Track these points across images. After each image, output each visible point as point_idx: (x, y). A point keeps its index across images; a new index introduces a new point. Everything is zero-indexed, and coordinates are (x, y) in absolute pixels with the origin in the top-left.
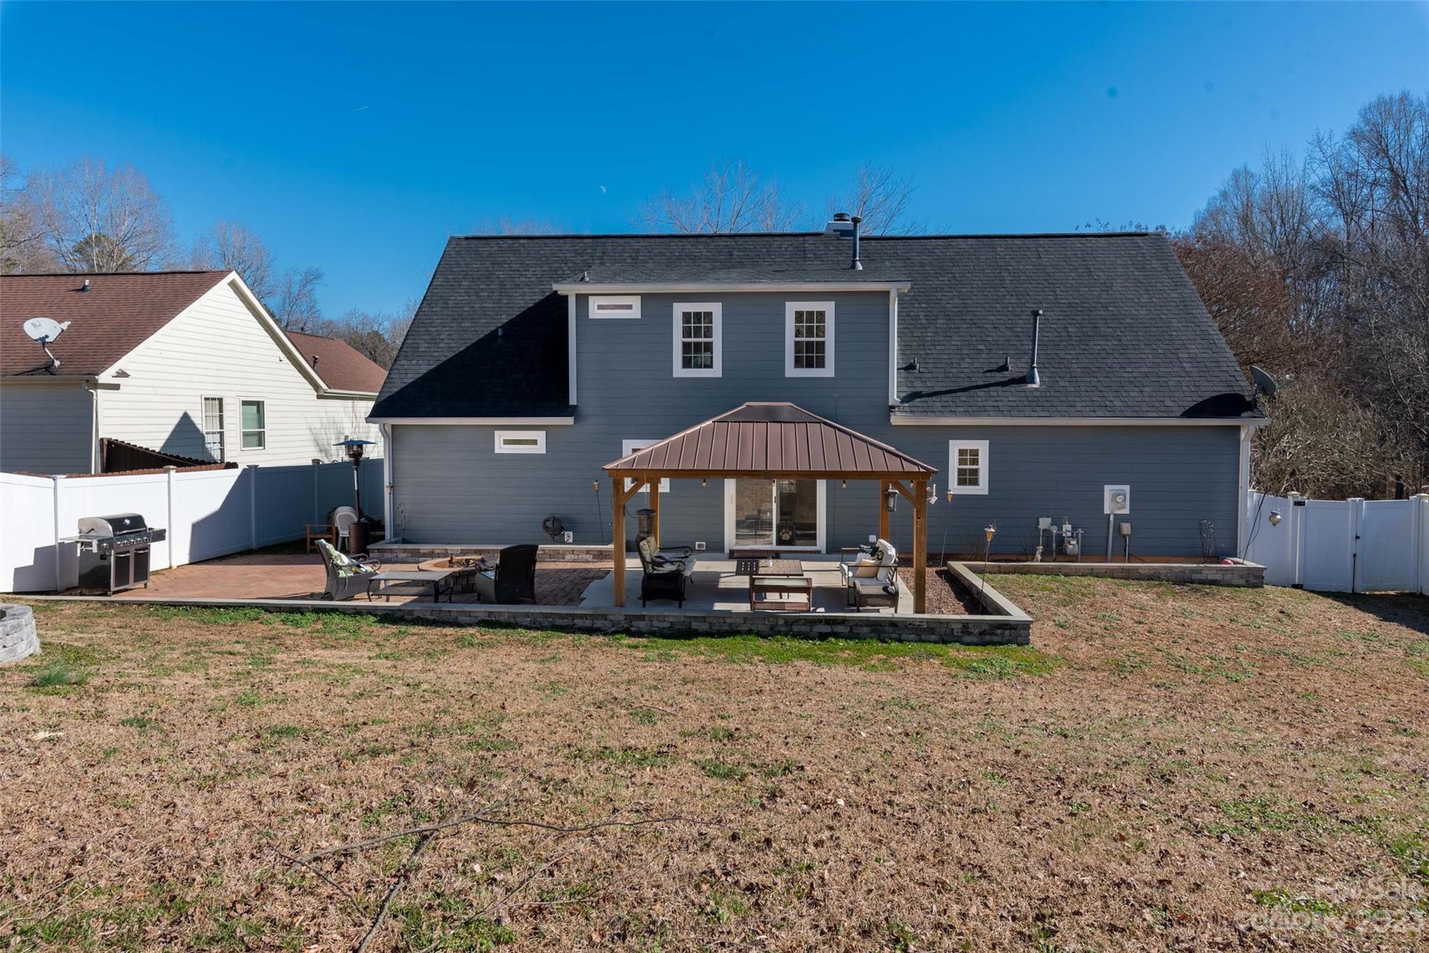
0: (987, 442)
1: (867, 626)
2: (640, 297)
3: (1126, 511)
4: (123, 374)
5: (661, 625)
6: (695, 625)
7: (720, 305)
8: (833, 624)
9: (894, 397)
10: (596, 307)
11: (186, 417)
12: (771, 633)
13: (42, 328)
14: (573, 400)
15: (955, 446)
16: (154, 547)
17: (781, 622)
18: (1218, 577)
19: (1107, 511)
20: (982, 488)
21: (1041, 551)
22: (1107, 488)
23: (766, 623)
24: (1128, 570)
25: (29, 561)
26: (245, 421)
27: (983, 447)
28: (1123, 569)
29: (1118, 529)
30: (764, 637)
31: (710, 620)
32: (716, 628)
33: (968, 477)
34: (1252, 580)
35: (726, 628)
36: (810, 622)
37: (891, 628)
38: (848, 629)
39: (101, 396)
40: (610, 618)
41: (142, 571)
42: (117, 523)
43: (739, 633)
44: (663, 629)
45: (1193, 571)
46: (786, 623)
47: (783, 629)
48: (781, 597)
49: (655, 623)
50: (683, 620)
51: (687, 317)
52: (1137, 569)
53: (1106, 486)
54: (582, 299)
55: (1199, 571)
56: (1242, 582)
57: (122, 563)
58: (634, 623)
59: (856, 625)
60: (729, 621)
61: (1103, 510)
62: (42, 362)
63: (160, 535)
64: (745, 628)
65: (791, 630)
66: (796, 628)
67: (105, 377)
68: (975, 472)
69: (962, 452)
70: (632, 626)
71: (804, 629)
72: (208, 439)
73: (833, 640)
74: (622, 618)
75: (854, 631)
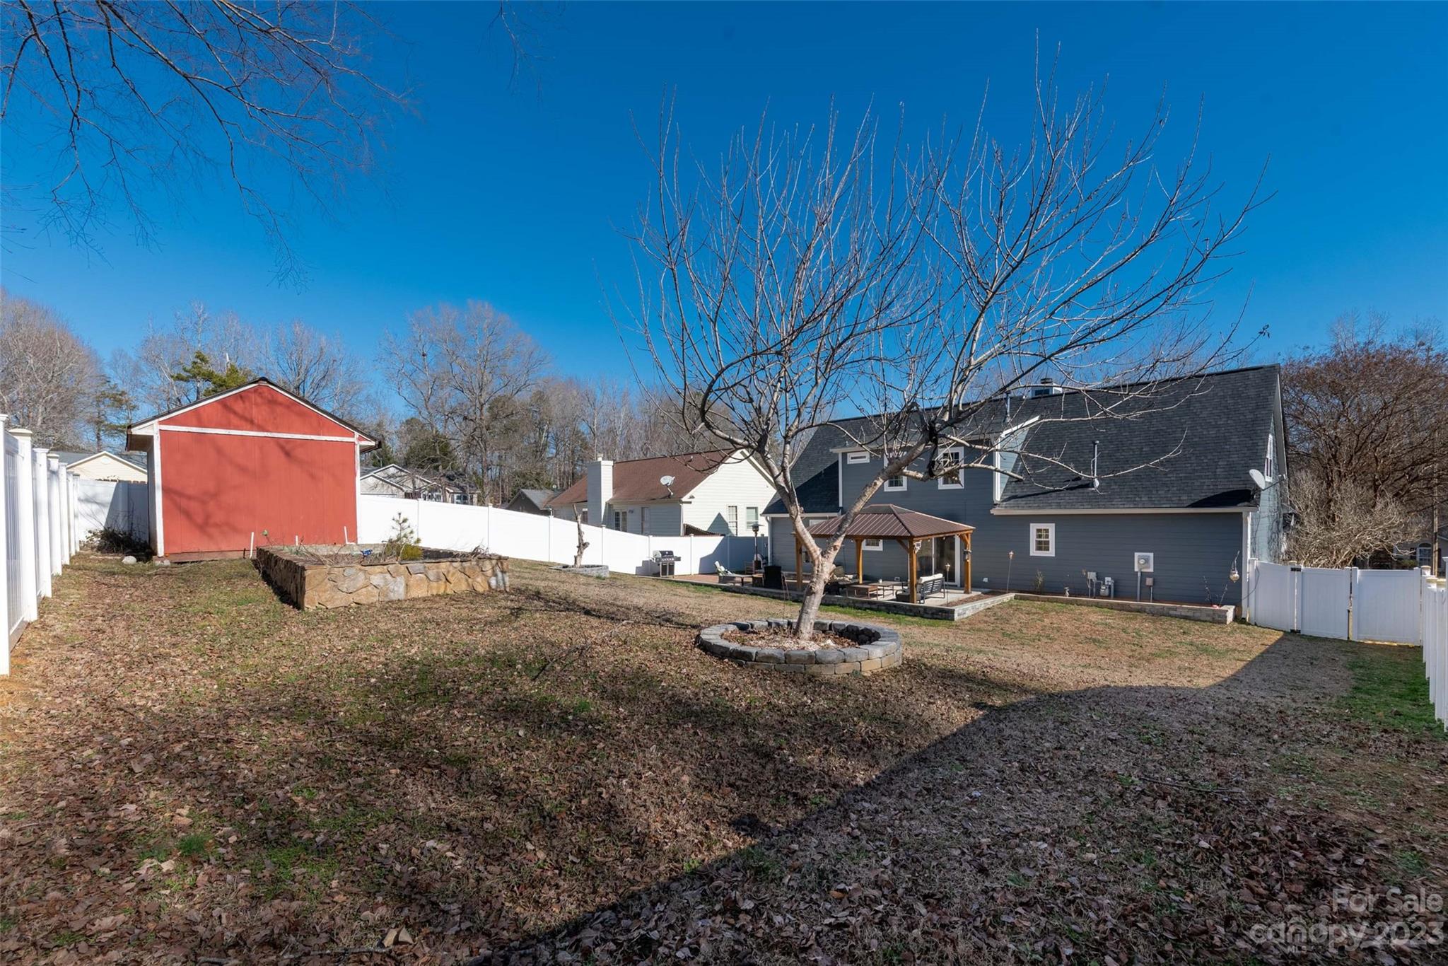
0: (1053, 525)
2: (869, 452)
3: (1151, 570)
4: (692, 497)
9: (998, 497)
10: (850, 459)
11: (719, 514)
13: (667, 480)
14: (841, 505)
15: (1034, 527)
16: (676, 563)
18: (1190, 614)
19: (1136, 570)
20: (1051, 553)
22: (1137, 554)
24: (1123, 605)
25: (640, 565)
26: (748, 517)
27: (1051, 527)
28: (1118, 604)
29: (1143, 581)
33: (1042, 546)
34: (1217, 618)
39: (684, 507)
41: (672, 572)
42: (663, 553)
45: (1170, 608)
52: (1129, 605)
54: (844, 455)
55: (1175, 609)
56: (1208, 619)
57: (664, 568)
61: (1133, 568)
62: (667, 494)
63: (679, 559)
67: (685, 499)
68: (1047, 543)
69: (1039, 530)
72: (730, 525)
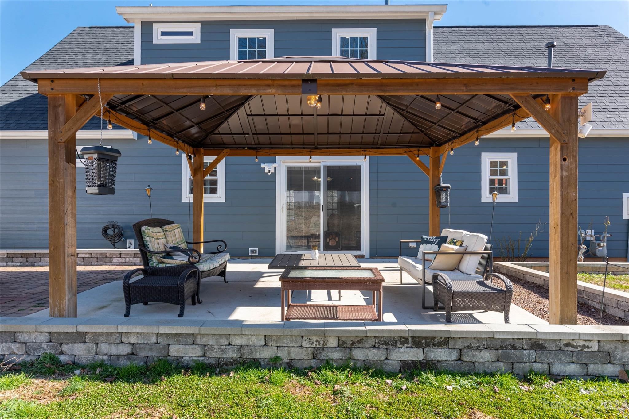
0: (515, 154)
1: (487, 348)
2: (200, 24)
5: (114, 350)
6: (176, 350)
7: (272, 31)
8: (427, 345)
10: (160, 33)
12: (313, 363)
15: (487, 158)
17: (333, 342)
19: (626, 217)
20: (512, 197)
21: (584, 250)
22: (624, 196)
23: (305, 344)
27: (511, 159)
30: (301, 372)
31: (204, 341)
32: (214, 355)
33: (498, 187)
35: (232, 354)
36: (386, 343)
37: (533, 352)
38: (454, 356)
40: (21, 338)
43: (256, 364)
44: (118, 357)
46: (342, 345)
47: (336, 355)
48: (330, 298)
49: (104, 347)
50: (154, 340)
51: (242, 42)
53: (624, 194)
54: (147, 26)
58: (65, 348)
59: (469, 347)
60: (237, 341)
61: (622, 215)
64: (266, 354)
65: (351, 358)
66: (359, 354)
68: (505, 182)
69: (493, 164)
70: (62, 353)
71: (374, 355)
73: (431, 377)
74: (43, 338)
75: (466, 358)
